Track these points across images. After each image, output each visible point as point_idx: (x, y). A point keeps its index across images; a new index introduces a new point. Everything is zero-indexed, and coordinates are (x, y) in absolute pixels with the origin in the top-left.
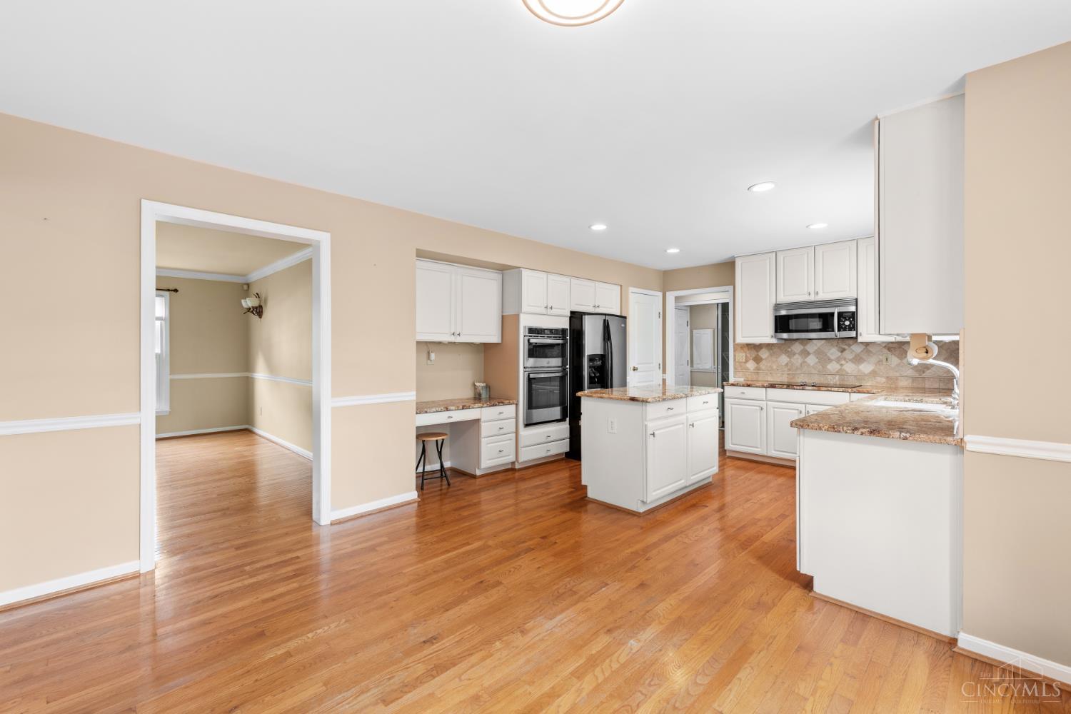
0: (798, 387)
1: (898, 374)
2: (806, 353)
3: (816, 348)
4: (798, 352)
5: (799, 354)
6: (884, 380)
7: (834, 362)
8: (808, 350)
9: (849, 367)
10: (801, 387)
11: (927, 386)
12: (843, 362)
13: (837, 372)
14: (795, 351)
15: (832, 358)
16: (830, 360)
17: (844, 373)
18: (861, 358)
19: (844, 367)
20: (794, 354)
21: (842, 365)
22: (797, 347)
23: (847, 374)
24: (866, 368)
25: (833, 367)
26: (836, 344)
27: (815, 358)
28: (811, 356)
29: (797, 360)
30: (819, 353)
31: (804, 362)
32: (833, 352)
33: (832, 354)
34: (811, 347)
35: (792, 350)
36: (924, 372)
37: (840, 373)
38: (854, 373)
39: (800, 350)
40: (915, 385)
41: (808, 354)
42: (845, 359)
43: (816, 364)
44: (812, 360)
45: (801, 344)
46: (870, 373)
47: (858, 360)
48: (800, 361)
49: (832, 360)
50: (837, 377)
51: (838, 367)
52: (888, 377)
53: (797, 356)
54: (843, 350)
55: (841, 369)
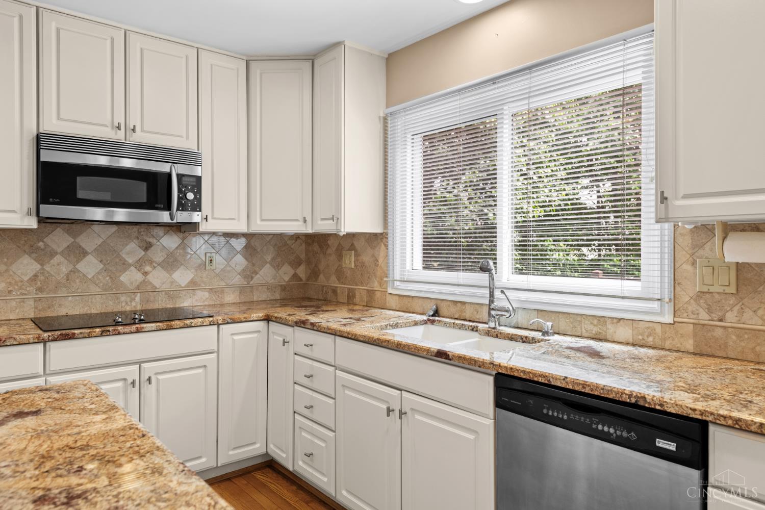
0: (127, 329)
1: (223, 284)
2: (77, 253)
3: (99, 241)
4: (59, 250)
5: (62, 253)
6: (206, 294)
7: (132, 268)
8: (83, 245)
9: (158, 278)
10: (134, 328)
11: (255, 299)
12: (148, 268)
13: (138, 287)
14: (54, 247)
15: (130, 261)
16: (125, 266)
17: (149, 288)
18: (176, 260)
19: (150, 277)
20: (53, 254)
21: (146, 274)
22: (59, 239)
23: (154, 290)
24: (183, 276)
25: (131, 277)
26: (136, 234)
27: (95, 261)
28: (90, 258)
29: (59, 267)
30: (103, 251)
31: (75, 271)
32: (131, 251)
33: (128, 254)
34: (90, 241)
35: (46, 245)
36: (252, 278)
37: (144, 288)
38: (164, 287)
39: (65, 245)
40: (243, 299)
41: (85, 253)
42: (151, 262)
43: (99, 273)
44: (90, 266)
45: (68, 232)
46: (187, 286)
47: (171, 262)
48: (65, 269)
49: (130, 265)
50: (138, 298)
51: (138, 277)
52: (211, 289)
53: (58, 259)
54: (147, 247)
55: (144, 281)
